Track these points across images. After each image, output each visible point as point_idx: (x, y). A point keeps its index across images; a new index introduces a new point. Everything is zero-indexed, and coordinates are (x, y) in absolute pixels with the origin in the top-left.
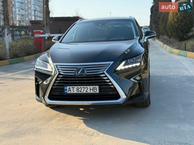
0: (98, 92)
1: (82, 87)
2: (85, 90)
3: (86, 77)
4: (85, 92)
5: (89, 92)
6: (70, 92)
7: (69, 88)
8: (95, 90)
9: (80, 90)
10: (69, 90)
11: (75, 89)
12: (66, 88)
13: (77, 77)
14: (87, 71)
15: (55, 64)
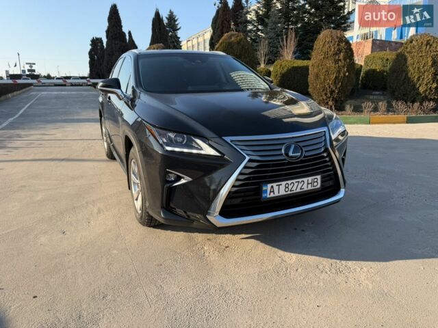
0: (319, 186)
1: (294, 181)
2: (300, 185)
3: (302, 162)
4: (298, 190)
5: (306, 189)
6: (272, 195)
7: (272, 187)
8: (315, 184)
9: (290, 187)
10: (271, 192)
11: (282, 188)
12: (264, 188)
13: (289, 163)
14: (304, 149)
15: (228, 139)
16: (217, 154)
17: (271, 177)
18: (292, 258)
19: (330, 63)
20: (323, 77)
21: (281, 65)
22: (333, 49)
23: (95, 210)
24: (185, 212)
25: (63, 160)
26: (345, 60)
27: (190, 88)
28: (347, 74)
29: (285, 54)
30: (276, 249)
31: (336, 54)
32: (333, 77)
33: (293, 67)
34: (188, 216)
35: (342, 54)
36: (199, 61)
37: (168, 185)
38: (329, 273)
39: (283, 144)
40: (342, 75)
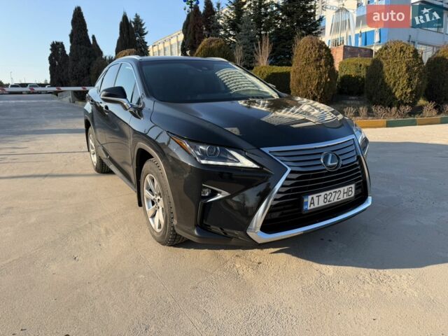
0: (353, 195)
1: (332, 191)
2: (337, 195)
3: (339, 171)
4: (336, 200)
5: (342, 199)
6: (312, 207)
7: (313, 198)
8: (350, 193)
9: (328, 198)
10: (311, 203)
11: (322, 198)
12: (305, 200)
13: (329, 173)
14: (341, 158)
15: (266, 150)
16: (255, 166)
17: (310, 188)
18: (329, 270)
19: (311, 69)
20: (305, 83)
21: (260, 72)
22: (314, 56)
23: (103, 231)
24: (222, 229)
25: (46, 176)
26: (326, 66)
27: (199, 97)
28: (329, 80)
29: (260, 60)
30: (311, 263)
31: (317, 60)
32: (315, 83)
33: (273, 73)
34: (225, 233)
35: (323, 60)
36: (206, 69)
37: (203, 201)
38: (371, 283)
39: (321, 153)
40: (324, 81)
